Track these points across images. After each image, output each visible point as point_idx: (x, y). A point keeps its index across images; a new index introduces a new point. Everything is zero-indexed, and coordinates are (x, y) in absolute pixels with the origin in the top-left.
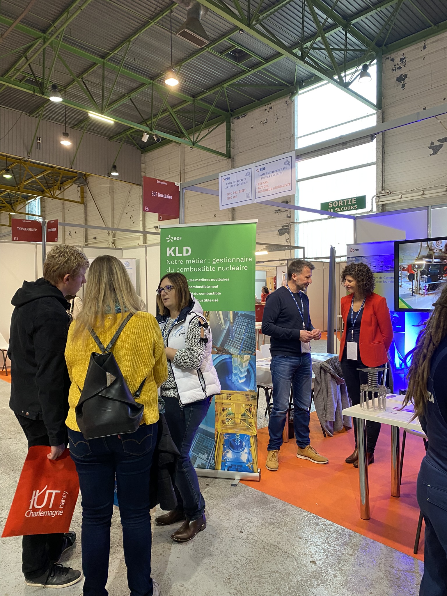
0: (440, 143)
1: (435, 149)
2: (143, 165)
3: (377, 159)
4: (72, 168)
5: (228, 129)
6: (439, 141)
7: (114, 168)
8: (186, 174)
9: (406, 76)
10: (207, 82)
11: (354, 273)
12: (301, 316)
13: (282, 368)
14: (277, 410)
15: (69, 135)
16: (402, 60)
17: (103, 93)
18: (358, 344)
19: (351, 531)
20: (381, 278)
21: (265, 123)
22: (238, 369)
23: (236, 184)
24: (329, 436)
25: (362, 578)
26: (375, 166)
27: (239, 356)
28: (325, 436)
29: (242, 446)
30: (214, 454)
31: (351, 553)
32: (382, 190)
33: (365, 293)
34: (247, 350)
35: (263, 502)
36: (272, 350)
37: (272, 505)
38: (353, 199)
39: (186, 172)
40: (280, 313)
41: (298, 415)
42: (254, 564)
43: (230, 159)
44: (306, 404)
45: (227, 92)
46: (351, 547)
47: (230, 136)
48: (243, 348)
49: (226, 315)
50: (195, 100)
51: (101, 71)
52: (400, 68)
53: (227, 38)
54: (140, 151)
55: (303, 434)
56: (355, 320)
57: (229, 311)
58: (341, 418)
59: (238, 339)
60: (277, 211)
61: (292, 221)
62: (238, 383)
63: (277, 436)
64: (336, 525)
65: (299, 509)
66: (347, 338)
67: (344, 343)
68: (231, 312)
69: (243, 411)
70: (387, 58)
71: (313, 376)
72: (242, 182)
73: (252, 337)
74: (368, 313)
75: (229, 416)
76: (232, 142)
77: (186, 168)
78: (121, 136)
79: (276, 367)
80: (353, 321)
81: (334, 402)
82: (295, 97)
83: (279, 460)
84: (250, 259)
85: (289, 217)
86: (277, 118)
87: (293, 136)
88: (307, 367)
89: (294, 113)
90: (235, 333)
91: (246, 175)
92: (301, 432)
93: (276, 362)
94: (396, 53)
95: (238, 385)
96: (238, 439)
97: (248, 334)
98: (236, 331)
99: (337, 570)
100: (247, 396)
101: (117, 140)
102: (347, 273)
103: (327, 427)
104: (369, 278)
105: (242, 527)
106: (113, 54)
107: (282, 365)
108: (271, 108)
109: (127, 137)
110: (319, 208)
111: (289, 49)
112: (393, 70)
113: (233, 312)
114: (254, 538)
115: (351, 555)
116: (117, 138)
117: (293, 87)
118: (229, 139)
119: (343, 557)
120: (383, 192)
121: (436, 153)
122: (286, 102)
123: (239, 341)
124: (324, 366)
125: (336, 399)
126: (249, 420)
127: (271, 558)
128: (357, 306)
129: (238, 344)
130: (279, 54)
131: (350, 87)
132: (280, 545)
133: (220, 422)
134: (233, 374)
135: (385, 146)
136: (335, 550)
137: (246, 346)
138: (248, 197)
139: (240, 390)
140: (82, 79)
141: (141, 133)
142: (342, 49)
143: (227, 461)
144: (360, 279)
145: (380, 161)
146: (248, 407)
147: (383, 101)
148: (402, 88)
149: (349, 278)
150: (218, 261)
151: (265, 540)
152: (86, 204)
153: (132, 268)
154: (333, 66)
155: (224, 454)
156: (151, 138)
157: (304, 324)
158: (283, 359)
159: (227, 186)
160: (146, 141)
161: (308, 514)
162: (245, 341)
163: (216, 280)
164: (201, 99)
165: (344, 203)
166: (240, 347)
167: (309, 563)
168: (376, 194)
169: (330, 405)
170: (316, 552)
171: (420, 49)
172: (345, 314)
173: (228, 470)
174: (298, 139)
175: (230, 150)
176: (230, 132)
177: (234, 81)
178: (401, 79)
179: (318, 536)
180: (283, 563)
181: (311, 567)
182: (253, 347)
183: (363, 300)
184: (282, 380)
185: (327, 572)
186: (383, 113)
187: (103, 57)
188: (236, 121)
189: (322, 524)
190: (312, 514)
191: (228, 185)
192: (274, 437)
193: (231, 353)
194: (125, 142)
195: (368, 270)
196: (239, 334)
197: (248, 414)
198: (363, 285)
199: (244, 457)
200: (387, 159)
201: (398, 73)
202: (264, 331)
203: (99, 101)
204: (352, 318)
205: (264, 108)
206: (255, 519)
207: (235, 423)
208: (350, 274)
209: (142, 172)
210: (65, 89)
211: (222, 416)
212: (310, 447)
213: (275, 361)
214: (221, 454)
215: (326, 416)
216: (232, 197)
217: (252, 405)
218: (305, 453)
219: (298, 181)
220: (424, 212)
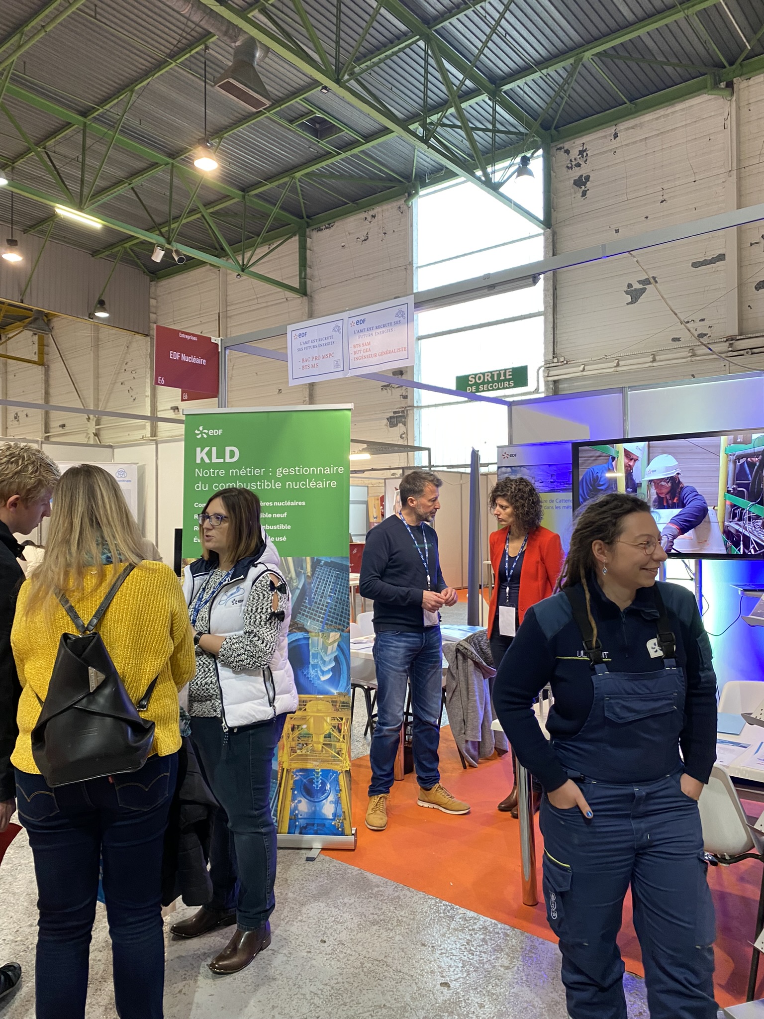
0: (641, 286)
1: (635, 295)
2: (153, 302)
3: (545, 308)
4: (22, 302)
5: (303, 248)
6: (639, 282)
7: (102, 305)
8: (228, 319)
9: (588, 178)
10: (267, 167)
11: (509, 494)
12: (425, 564)
13: (392, 653)
14: (385, 724)
15: (19, 243)
16: (581, 153)
17: (83, 175)
18: (517, 609)
19: (508, 927)
20: (552, 501)
21: (365, 240)
22: (319, 656)
23: (315, 344)
24: (471, 766)
25: (525, 1005)
26: (541, 319)
27: (320, 633)
28: (465, 767)
29: (325, 790)
30: (277, 806)
31: (506, 964)
32: (554, 358)
33: (526, 527)
34: (336, 623)
35: (361, 886)
36: (377, 622)
37: (376, 889)
38: (507, 371)
39: (229, 315)
40: (390, 560)
41: (419, 732)
42: (345, 995)
43: (305, 298)
44: (434, 712)
45: (300, 186)
46: (507, 954)
47: (306, 258)
48: (328, 620)
49: (299, 564)
50: (246, 197)
51: (80, 137)
52: (579, 165)
53: (301, 97)
54: (148, 277)
55: (428, 765)
56: (512, 571)
57: (304, 558)
58: (491, 734)
59: (319, 604)
60: (385, 386)
61: (409, 404)
62: (319, 682)
63: (384, 770)
64: (483, 918)
65: (421, 894)
66: (499, 601)
67: (494, 608)
68: (308, 559)
69: (327, 728)
70: (558, 149)
71: (445, 664)
72: (326, 341)
73: (344, 601)
74: (533, 558)
75: (302, 739)
76: (308, 270)
77: (228, 309)
78: (114, 251)
79: (383, 651)
80: (509, 573)
81: (480, 709)
82: (414, 200)
83: (388, 812)
84: (341, 470)
85: (405, 397)
86: (385, 233)
87: (411, 264)
88: (434, 651)
89: (412, 226)
90: (315, 595)
91: (334, 330)
92: (424, 762)
93: (383, 643)
94: (573, 141)
95: (319, 684)
96: (318, 778)
97: (336, 596)
98: (316, 591)
99: (484, 995)
100: (334, 703)
101: (107, 256)
102: (499, 493)
103: (468, 751)
104: (533, 503)
105: (325, 933)
106: (101, 110)
107: (393, 648)
108: (374, 217)
109: (126, 252)
110: (453, 386)
111: (404, 124)
112: (568, 167)
113: (312, 559)
114: (345, 951)
115: (507, 968)
116: (107, 253)
117: (410, 184)
118: (303, 263)
119: (494, 971)
120: (555, 360)
121: (636, 301)
122: (400, 207)
123: (322, 609)
124: (462, 648)
125: (481, 704)
126: (338, 745)
127: (375, 983)
128: (514, 548)
129: (320, 613)
130: (385, 131)
131: (501, 190)
132: (389, 960)
133: (287, 750)
134: (310, 666)
135: (557, 287)
136: (481, 962)
137: (333, 617)
138: (337, 366)
139: (321, 694)
140: (44, 148)
141: (150, 248)
142: (487, 130)
143: (300, 817)
144: (518, 504)
145: (550, 310)
146: (336, 722)
147: (554, 214)
148: (582, 196)
149: (500, 501)
150: (285, 471)
151: (364, 953)
152: (48, 366)
153: (130, 481)
154: (475, 155)
155: (293, 805)
156: (168, 254)
157: (428, 577)
158: (394, 638)
159: (301, 347)
160: (158, 261)
161: (437, 902)
162: (331, 608)
163: (281, 504)
164: (256, 194)
165: (492, 376)
166: (323, 618)
167: (438, 986)
168: (543, 364)
169: (472, 714)
170: (450, 966)
171: (609, 138)
172: (496, 560)
173: (300, 833)
174: (419, 269)
175: (305, 282)
176: (306, 252)
177: (313, 168)
178: (581, 182)
179: (453, 939)
180: (395, 990)
181: (442, 993)
182: (345, 618)
183: (523, 539)
184: (393, 673)
185: (468, 999)
186: (554, 234)
187: (84, 113)
188: (316, 235)
189: (460, 918)
190: (444, 902)
191: (303, 346)
192: (379, 773)
193: (308, 628)
194: (121, 261)
195: (532, 490)
196: (322, 597)
197: (335, 734)
198: (523, 514)
199: (328, 809)
200: (563, 307)
201: (576, 173)
202: (364, 590)
203: (75, 187)
204: (507, 567)
205: (363, 215)
206: (347, 916)
207: (313, 751)
208: (504, 496)
209: (149, 312)
210: (13, 163)
211: (291, 739)
212: (439, 787)
213: (382, 641)
214: (289, 805)
215: (467, 733)
216: (311, 366)
217: (342, 719)
218: (432, 798)
219: (419, 339)
220: (618, 396)
